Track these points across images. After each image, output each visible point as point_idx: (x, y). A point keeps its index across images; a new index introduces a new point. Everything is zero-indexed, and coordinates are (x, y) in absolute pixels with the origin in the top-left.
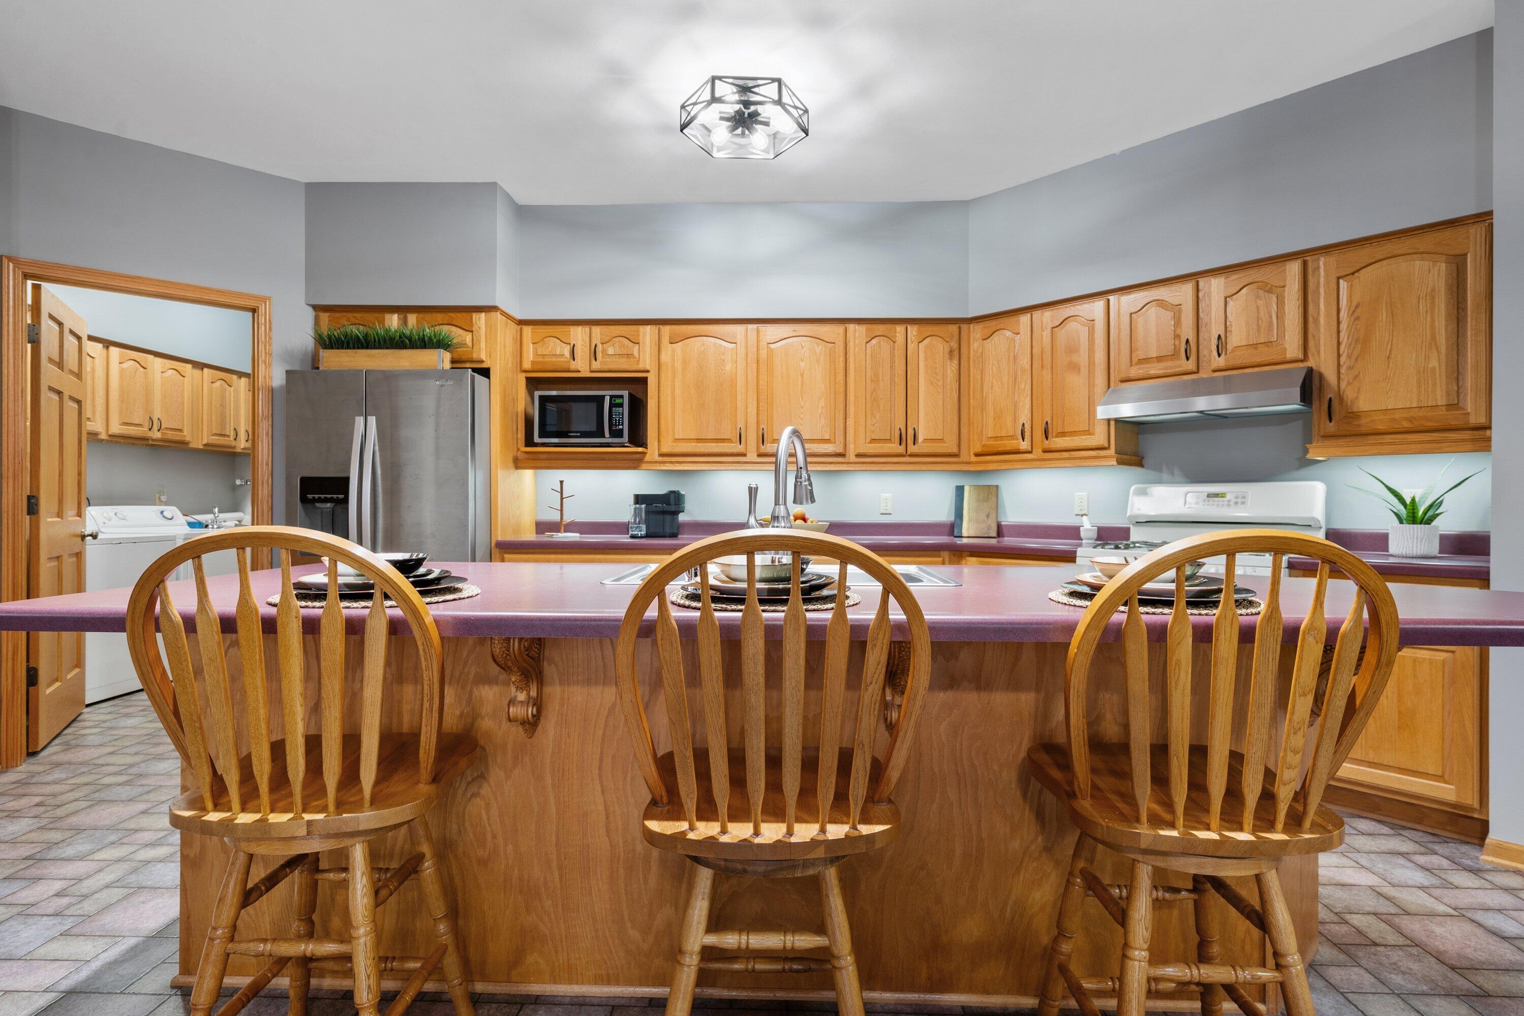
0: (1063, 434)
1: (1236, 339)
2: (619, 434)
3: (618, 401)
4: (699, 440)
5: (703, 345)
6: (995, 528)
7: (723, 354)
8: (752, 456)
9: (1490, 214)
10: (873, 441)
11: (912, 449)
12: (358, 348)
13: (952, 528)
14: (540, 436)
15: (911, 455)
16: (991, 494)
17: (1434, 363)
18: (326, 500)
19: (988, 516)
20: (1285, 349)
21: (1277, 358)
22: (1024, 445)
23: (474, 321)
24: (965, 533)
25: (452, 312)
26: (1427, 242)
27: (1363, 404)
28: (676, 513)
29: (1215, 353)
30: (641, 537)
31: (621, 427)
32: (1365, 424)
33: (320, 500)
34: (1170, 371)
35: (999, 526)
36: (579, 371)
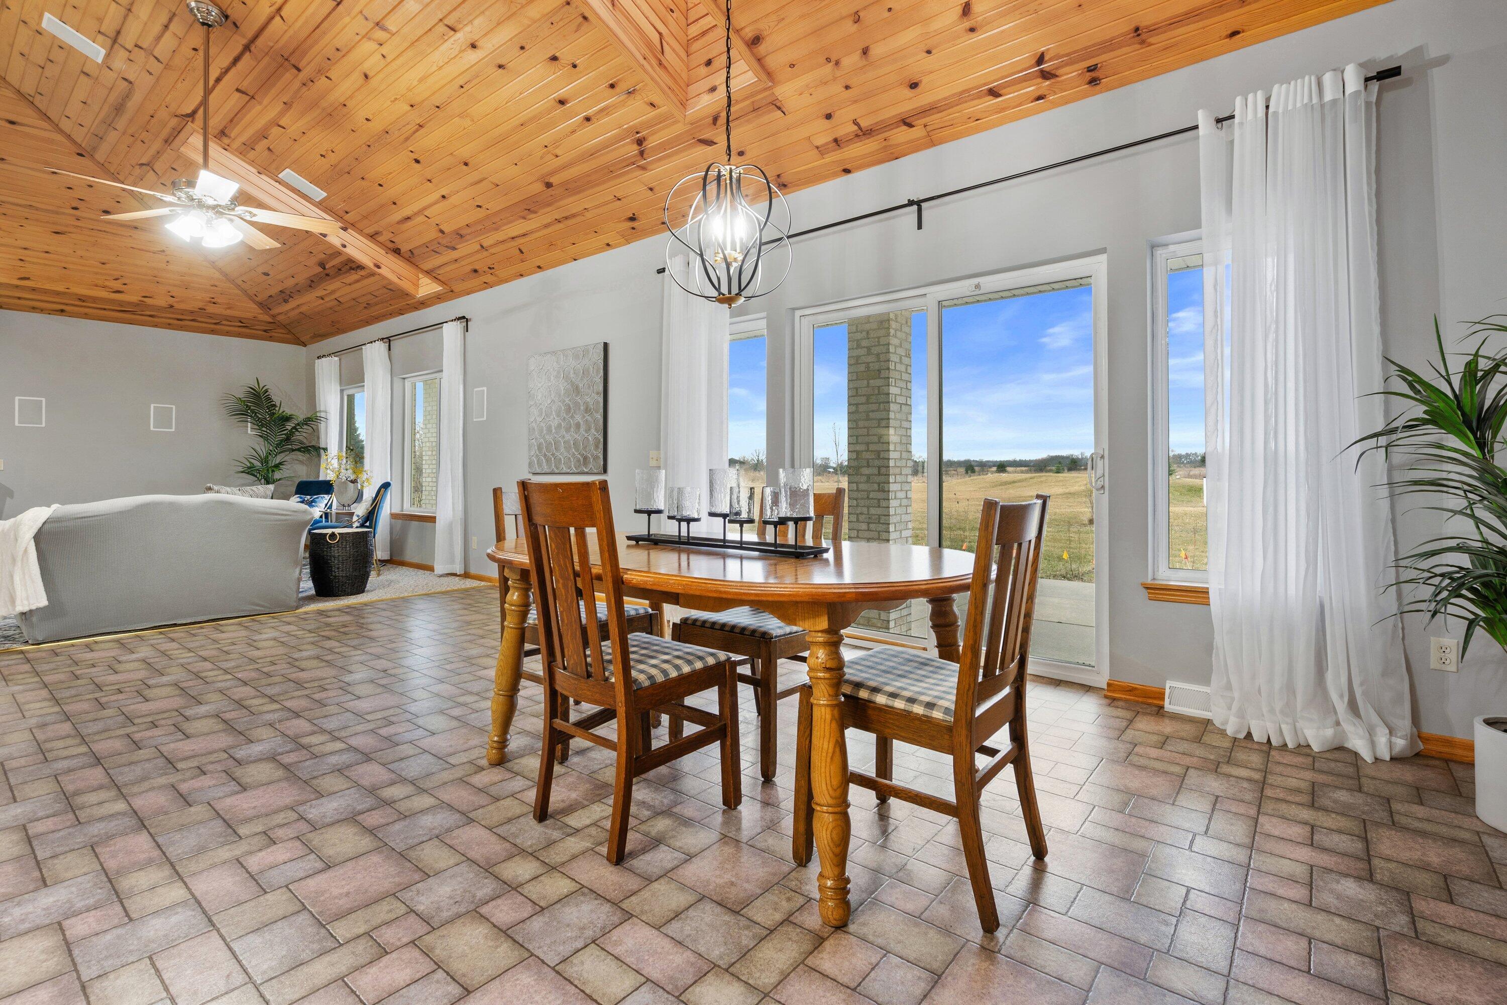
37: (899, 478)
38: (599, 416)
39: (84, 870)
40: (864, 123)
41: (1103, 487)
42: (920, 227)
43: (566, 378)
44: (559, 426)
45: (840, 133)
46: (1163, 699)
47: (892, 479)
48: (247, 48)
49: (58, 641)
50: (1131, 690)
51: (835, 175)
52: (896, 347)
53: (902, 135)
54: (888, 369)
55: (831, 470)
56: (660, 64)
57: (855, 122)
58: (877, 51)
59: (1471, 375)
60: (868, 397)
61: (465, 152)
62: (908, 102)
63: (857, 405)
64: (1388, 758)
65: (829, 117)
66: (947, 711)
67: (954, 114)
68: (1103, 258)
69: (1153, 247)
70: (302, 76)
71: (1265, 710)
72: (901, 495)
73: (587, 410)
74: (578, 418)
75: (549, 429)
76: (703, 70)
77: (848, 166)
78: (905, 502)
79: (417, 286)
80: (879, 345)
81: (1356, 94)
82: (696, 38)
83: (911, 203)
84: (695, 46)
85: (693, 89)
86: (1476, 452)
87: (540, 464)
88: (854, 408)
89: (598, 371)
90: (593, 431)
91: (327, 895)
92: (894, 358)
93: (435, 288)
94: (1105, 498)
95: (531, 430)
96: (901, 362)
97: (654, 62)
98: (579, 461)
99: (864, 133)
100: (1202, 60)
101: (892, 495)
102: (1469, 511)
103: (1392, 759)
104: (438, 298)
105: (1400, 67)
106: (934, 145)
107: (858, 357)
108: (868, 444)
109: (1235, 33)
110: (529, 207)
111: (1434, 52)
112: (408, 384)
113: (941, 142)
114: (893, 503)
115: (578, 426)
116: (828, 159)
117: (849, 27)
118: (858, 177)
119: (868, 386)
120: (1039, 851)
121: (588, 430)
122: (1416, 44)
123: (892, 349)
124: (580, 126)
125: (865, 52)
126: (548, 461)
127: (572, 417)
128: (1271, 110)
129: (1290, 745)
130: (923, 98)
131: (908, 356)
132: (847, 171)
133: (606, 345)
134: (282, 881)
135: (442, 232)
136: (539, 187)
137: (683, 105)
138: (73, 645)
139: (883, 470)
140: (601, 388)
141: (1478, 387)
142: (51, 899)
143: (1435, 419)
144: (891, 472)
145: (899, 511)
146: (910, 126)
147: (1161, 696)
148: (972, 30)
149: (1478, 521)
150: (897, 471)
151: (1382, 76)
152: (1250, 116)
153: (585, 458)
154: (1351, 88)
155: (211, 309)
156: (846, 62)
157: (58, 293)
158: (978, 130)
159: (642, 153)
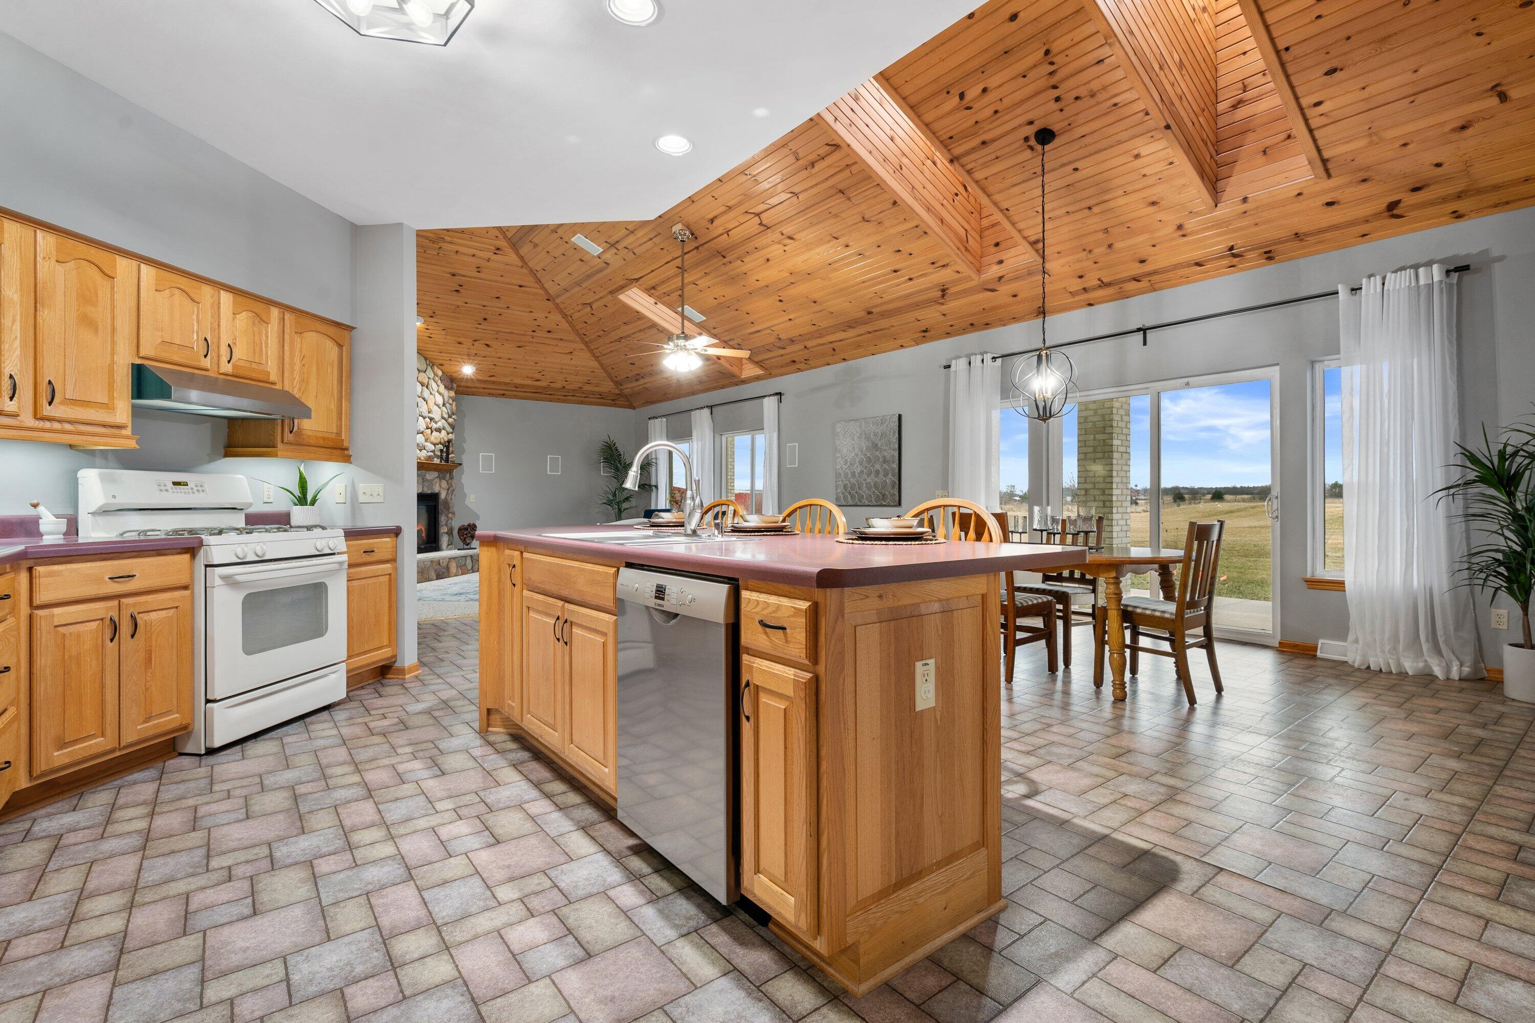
37: (1120, 510)
38: (896, 466)
40: (1105, 280)
41: (1277, 517)
42: (1145, 344)
43: (868, 438)
44: (862, 472)
45: (1088, 285)
46: (1316, 651)
47: (1114, 510)
48: (697, 248)
50: (1295, 646)
51: (1081, 307)
52: (1118, 409)
53: (1133, 285)
54: (1112, 426)
55: (1017, 498)
56: (966, 249)
57: (1099, 279)
58: (1117, 245)
59: (1502, 455)
60: (1095, 447)
61: (815, 296)
62: (1137, 269)
63: (1085, 454)
64: (1457, 678)
65: (1081, 277)
66: (1171, 614)
67: (1171, 275)
68: (1277, 368)
69: (1313, 363)
70: (725, 260)
71: (1378, 650)
72: (1122, 522)
73: (885, 461)
74: (878, 467)
75: (853, 474)
76: (994, 249)
77: (1092, 302)
78: (1125, 528)
79: (741, 370)
80: (1104, 408)
81: (1441, 282)
82: (987, 228)
83: (1139, 330)
84: (986, 233)
85: (986, 260)
86: (1505, 498)
87: (845, 498)
88: (1082, 456)
89: (894, 434)
90: (890, 476)
92: (1116, 417)
93: (759, 372)
94: (1278, 524)
95: (838, 475)
96: (1122, 420)
97: (963, 249)
98: (878, 496)
99: (1103, 285)
100: (1345, 248)
101: (1114, 523)
102: (1500, 532)
103: (1460, 680)
104: (758, 378)
105: (1468, 266)
106: (1155, 290)
107: (1086, 418)
108: (1094, 484)
109: (1364, 236)
110: (850, 325)
111: (1495, 253)
112: (724, 438)
113: (1161, 289)
114: (1115, 529)
115: (877, 472)
116: (1077, 298)
117: (1101, 235)
118: (1098, 308)
119: (1094, 439)
120: (1219, 689)
121: (886, 475)
122: (1484, 248)
123: (1115, 411)
124: (905, 282)
125: (1110, 246)
126: (853, 497)
127: (873, 466)
128: (1385, 288)
129: (1394, 672)
130: (1147, 268)
131: (1128, 415)
132: (1090, 305)
133: (900, 416)
135: (780, 339)
136: (863, 314)
137: (979, 271)
139: (1108, 504)
140: (897, 446)
141: (1507, 463)
143: (1482, 480)
144: (1114, 504)
145: (1120, 534)
146: (1139, 281)
147: (1315, 649)
148: (1184, 236)
149: (1506, 538)
150: (1119, 504)
151: (1458, 269)
152: (1372, 291)
153: (884, 495)
154: (1436, 279)
155: (587, 388)
156: (1097, 251)
157: (505, 384)
158: (1188, 283)
159: (943, 296)
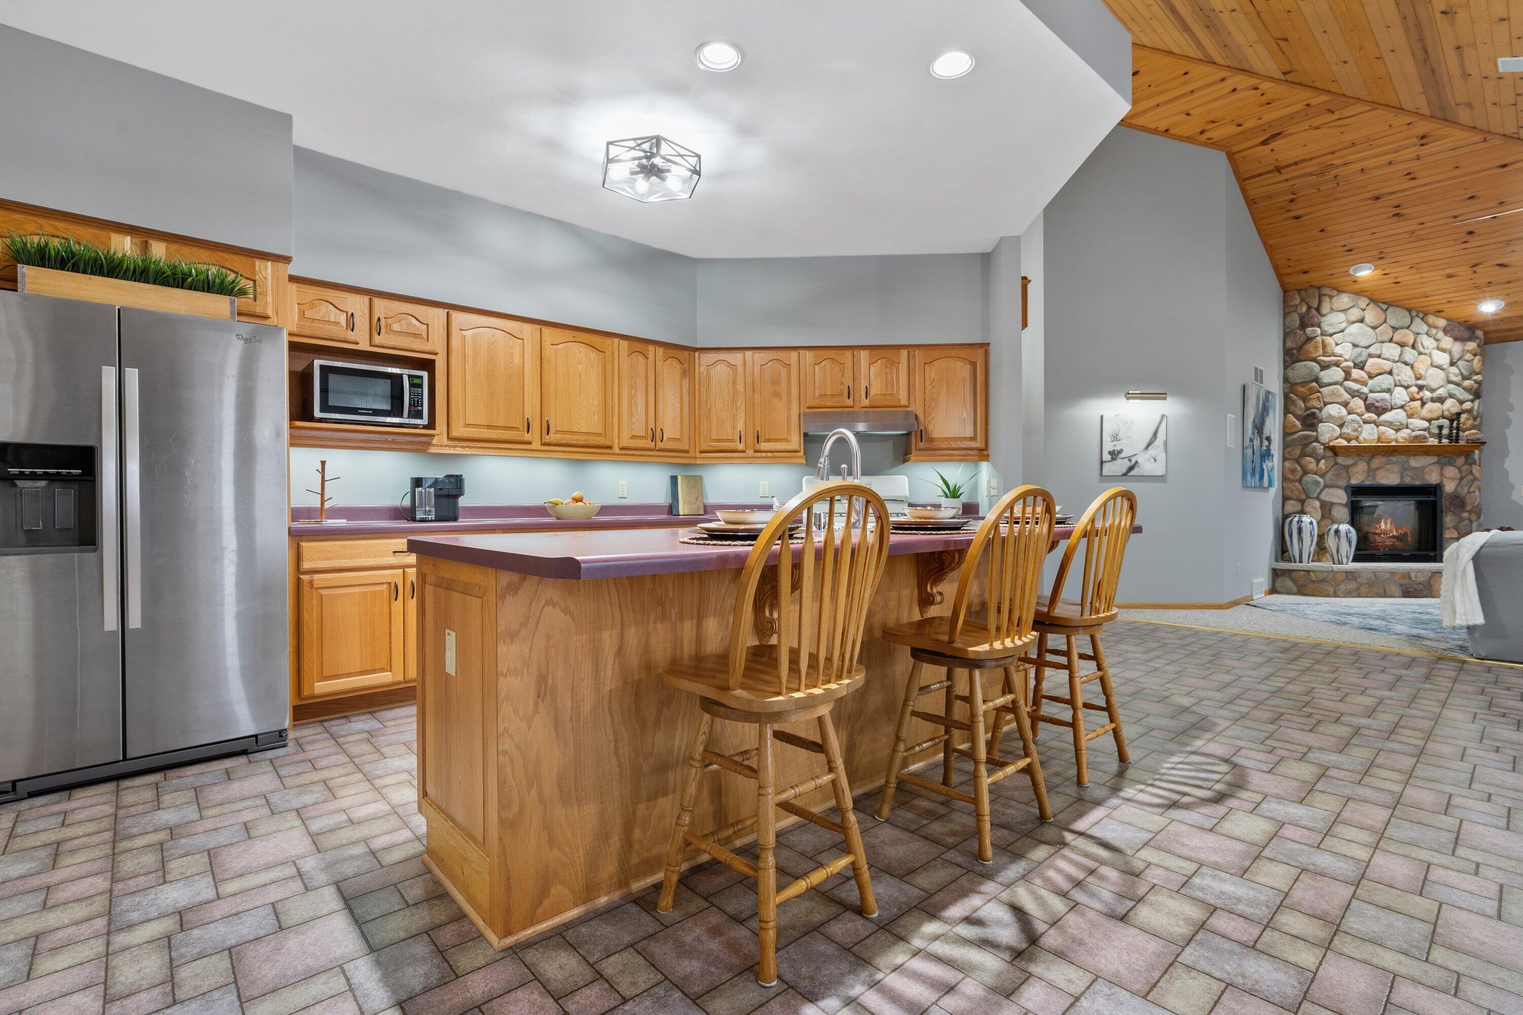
0: (769, 440)
1: (873, 391)
2: (419, 415)
3: (416, 381)
4: (489, 427)
5: (493, 336)
6: (702, 508)
7: (512, 348)
8: (536, 445)
9: (989, 344)
10: (633, 437)
11: (661, 445)
12: (92, 273)
13: (671, 509)
14: (322, 411)
15: (659, 450)
16: (696, 483)
17: (965, 415)
18: (33, 477)
19: (697, 499)
20: (900, 400)
21: (896, 404)
22: (741, 447)
23: (257, 268)
24: (681, 512)
25: (224, 252)
26: (963, 353)
27: (935, 434)
28: (456, 496)
29: (864, 397)
30: (431, 521)
31: (420, 408)
32: (937, 444)
33: (22, 476)
34: (838, 405)
35: (705, 506)
36: (357, 343)
39: (1328, 808)
49: (1501, 661)
91: (1463, 930)
134: (1442, 898)
138: (1512, 668)
142: (1294, 811)
